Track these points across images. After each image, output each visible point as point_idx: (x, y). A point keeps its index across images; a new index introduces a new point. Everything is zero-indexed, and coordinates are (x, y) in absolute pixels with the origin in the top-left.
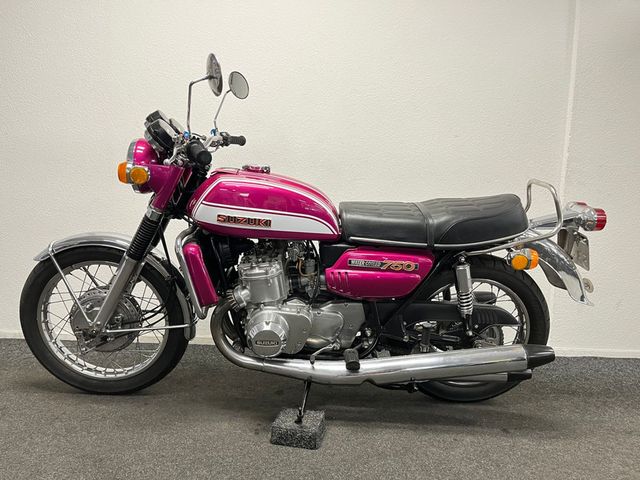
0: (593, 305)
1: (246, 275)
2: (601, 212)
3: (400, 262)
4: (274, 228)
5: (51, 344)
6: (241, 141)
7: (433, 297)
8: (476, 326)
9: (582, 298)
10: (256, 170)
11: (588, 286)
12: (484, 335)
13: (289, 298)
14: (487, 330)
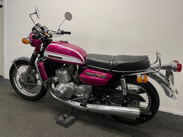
1: (57, 73)
2: (180, 65)
3: (100, 75)
4: (63, 60)
5: (16, 85)
6: (69, 33)
7: (117, 88)
8: (129, 100)
9: (172, 96)
10: (63, 42)
11: (176, 92)
12: (132, 103)
13: (70, 82)
14: (133, 101)
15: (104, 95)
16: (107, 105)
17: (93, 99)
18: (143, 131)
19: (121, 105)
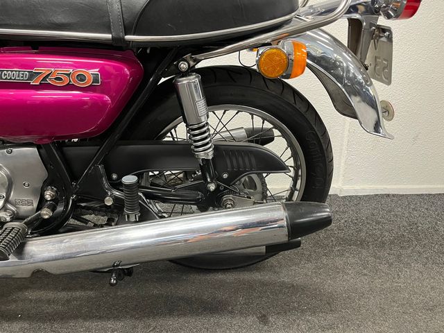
0: (391, 138)
3: (65, 70)
8: (225, 176)
9: (377, 127)
11: (388, 111)
12: (238, 186)
14: (243, 180)
15: (109, 179)
16: (136, 222)
17: (60, 209)
18: (286, 280)
19: (194, 207)
